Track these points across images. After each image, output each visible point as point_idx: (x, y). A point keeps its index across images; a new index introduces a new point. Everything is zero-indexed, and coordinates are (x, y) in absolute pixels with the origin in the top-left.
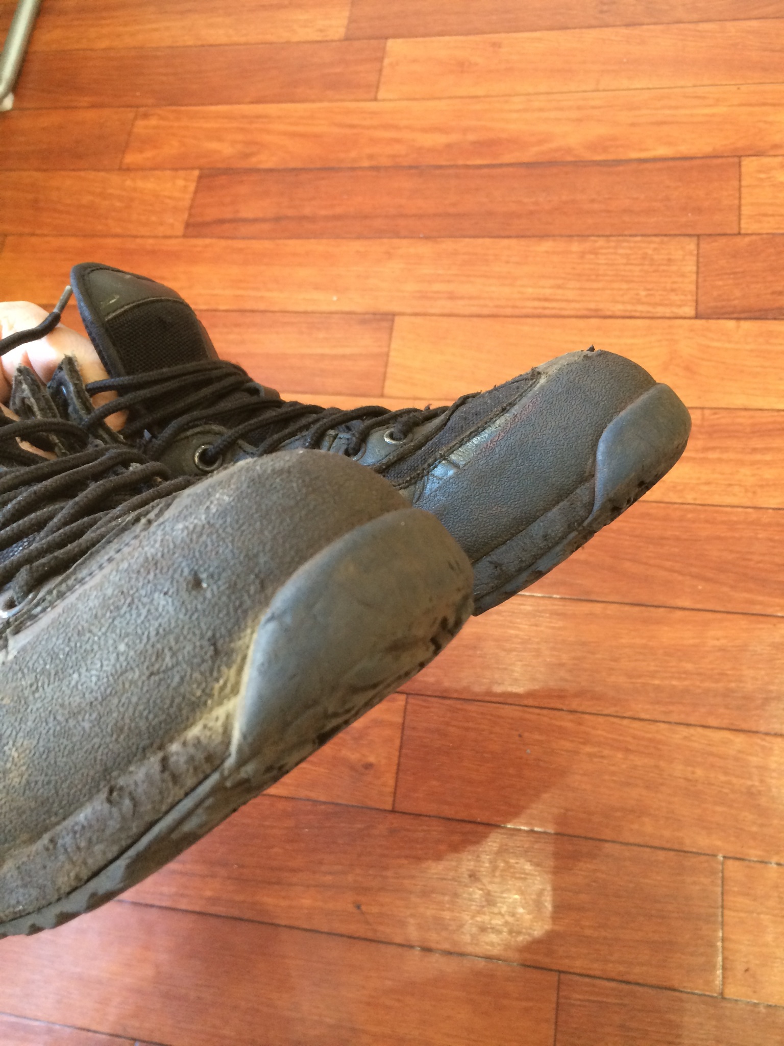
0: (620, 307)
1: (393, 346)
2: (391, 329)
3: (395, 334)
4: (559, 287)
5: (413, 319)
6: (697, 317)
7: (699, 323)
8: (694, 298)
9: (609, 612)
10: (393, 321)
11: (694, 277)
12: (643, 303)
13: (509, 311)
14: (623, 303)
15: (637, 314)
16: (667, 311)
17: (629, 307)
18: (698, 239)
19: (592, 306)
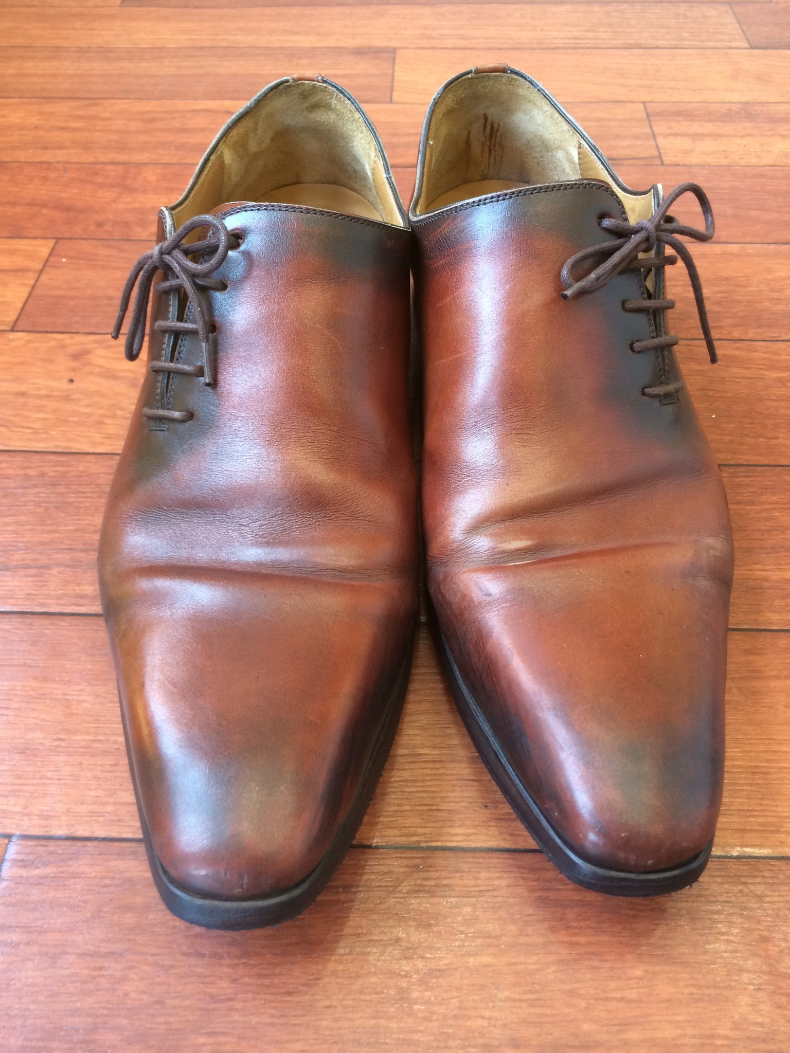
0: (665, 42)
1: (396, 69)
2: (394, 59)
3: (397, 61)
4: (588, 31)
5: (420, 51)
6: (752, 48)
7: (756, 52)
8: (743, 36)
9: (750, 251)
10: (395, 53)
11: (737, 26)
12: (689, 40)
13: (536, 46)
14: (665, 40)
15: (686, 46)
16: (718, 44)
17: (674, 42)
18: (730, 5)
19: (632, 42)
